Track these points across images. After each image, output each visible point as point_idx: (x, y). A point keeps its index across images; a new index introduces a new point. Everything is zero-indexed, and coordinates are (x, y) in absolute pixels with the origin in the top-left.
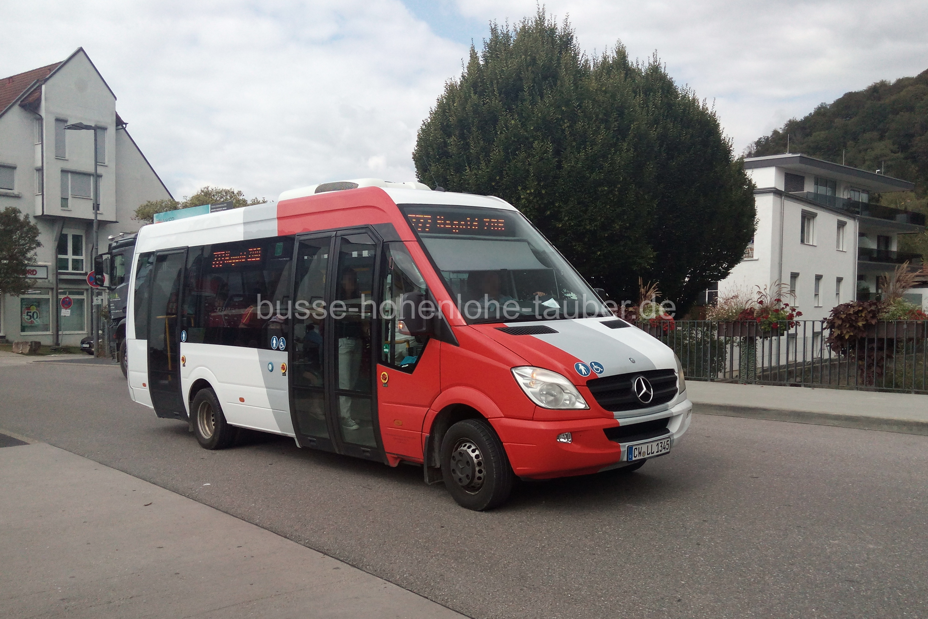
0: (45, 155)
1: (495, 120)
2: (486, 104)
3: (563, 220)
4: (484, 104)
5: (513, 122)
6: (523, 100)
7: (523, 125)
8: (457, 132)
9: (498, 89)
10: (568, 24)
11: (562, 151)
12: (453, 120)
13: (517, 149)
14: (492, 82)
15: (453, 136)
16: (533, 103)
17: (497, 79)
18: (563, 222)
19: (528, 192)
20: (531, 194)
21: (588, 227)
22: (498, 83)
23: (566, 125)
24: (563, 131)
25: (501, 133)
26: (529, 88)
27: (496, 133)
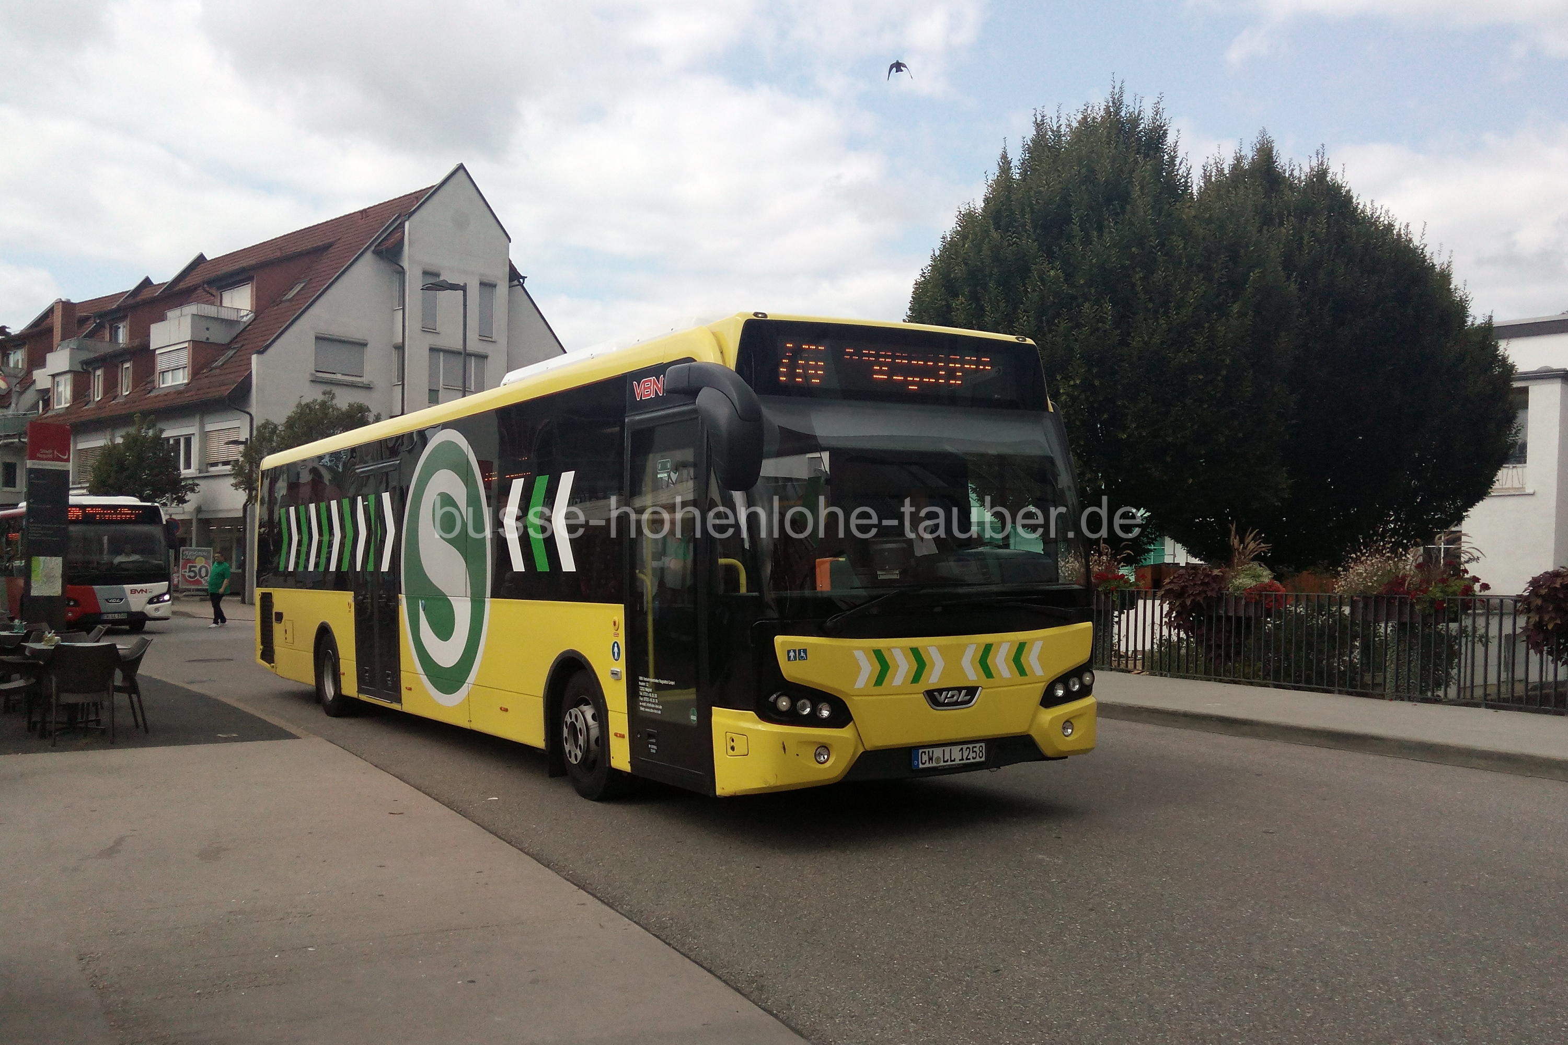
0: (407, 324)
1: (1024, 271)
2: (1012, 246)
3: (1129, 427)
4: (1009, 245)
5: (1052, 273)
6: (1069, 238)
7: (1069, 277)
8: (966, 290)
9: (1032, 222)
10: (1160, 110)
11: (1130, 318)
12: (959, 271)
13: (1058, 315)
14: (1023, 210)
15: (960, 296)
16: (1087, 241)
17: (1031, 205)
18: (1129, 430)
19: (1072, 383)
20: (1075, 386)
21: (1170, 439)
22: (1032, 212)
23: (1137, 276)
24: (1134, 285)
25: (1034, 291)
26: (1081, 218)
27: (1026, 291)
